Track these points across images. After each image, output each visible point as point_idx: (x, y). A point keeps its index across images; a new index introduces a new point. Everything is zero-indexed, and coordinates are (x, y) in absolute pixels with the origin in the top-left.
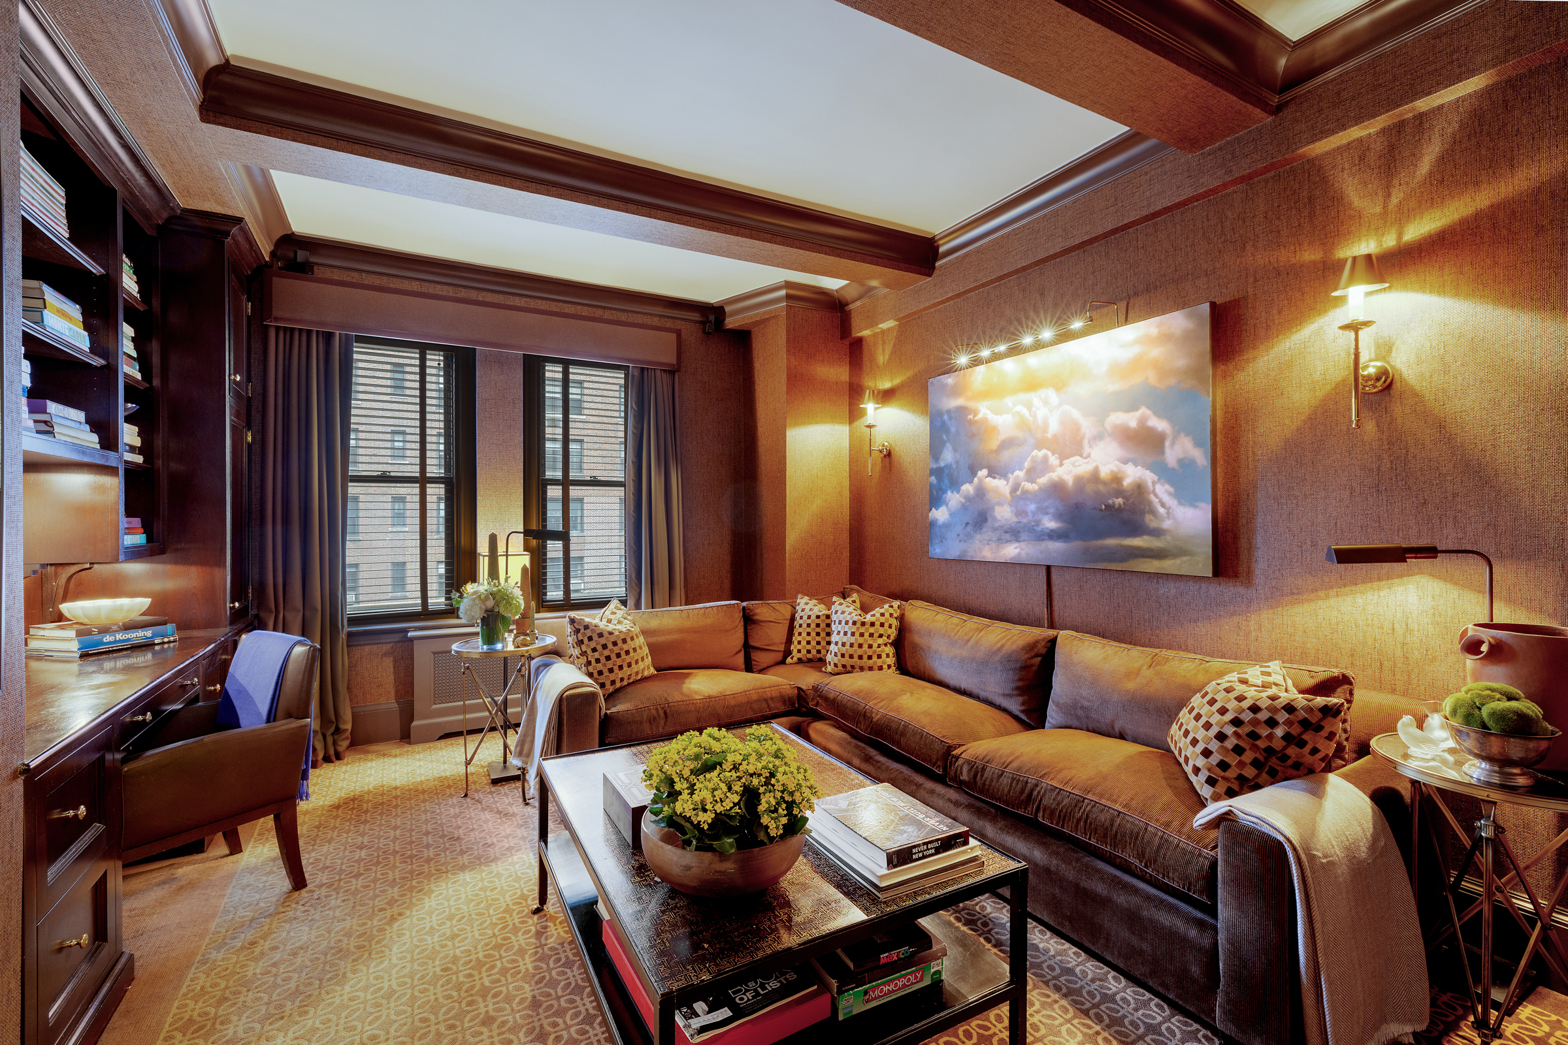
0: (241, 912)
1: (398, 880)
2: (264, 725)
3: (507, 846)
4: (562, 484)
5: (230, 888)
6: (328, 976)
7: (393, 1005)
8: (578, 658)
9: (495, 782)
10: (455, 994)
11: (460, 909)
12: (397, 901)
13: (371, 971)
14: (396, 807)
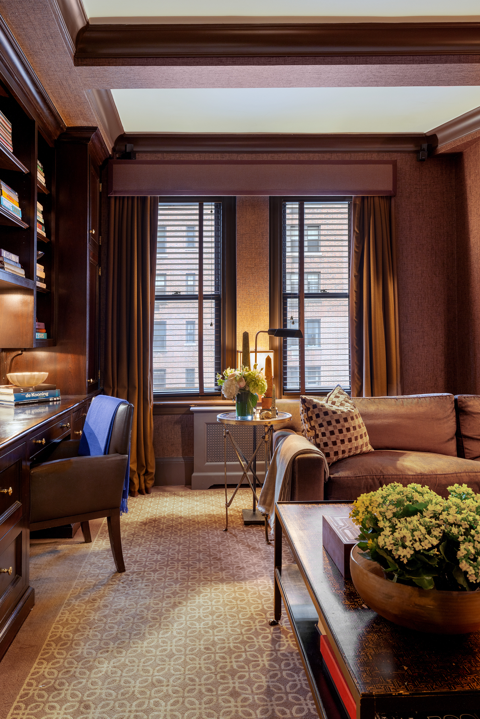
0: (89, 580)
1: (179, 580)
2: (102, 456)
3: (253, 571)
4: (299, 297)
5: (84, 563)
6: (135, 633)
7: (172, 663)
8: (308, 431)
9: (247, 524)
10: (213, 668)
11: (218, 609)
12: (178, 593)
13: (160, 636)
14: (181, 530)
